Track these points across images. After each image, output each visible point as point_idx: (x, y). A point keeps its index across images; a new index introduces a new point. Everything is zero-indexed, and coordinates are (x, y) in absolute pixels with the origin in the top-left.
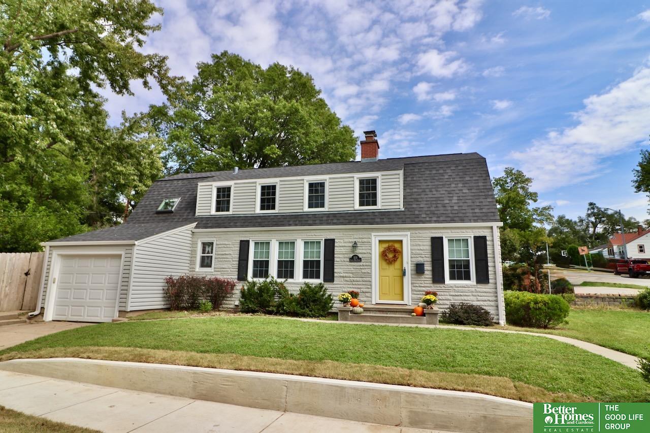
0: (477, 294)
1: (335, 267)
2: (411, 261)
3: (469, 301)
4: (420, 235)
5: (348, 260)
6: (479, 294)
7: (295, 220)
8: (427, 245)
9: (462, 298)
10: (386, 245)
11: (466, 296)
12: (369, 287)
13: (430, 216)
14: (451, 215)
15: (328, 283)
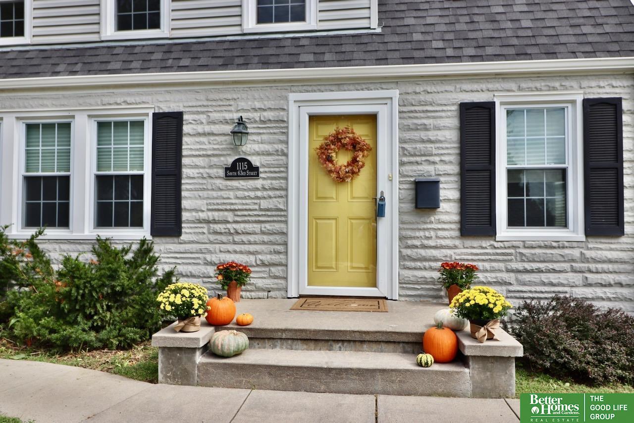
0: (584, 266)
1: (184, 194)
2: (402, 175)
3: (563, 285)
4: (429, 98)
5: (221, 172)
6: (593, 266)
7: (74, 60)
8: (449, 128)
9: (544, 277)
10: (329, 130)
11: (554, 271)
12: (281, 248)
13: (457, 44)
14: (515, 41)
15: (164, 240)
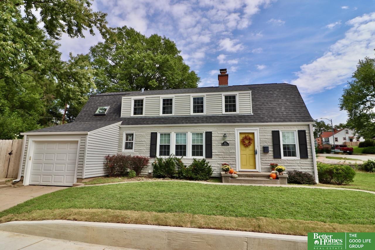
0: (301, 165)
1: (212, 149)
2: (260, 145)
4: (265, 129)
5: (221, 144)
6: (302, 165)
7: (186, 120)
8: (270, 136)
9: (292, 167)
10: (244, 136)
11: (294, 166)
12: (234, 161)
13: (270, 118)
14: (283, 118)
15: (208, 159)
